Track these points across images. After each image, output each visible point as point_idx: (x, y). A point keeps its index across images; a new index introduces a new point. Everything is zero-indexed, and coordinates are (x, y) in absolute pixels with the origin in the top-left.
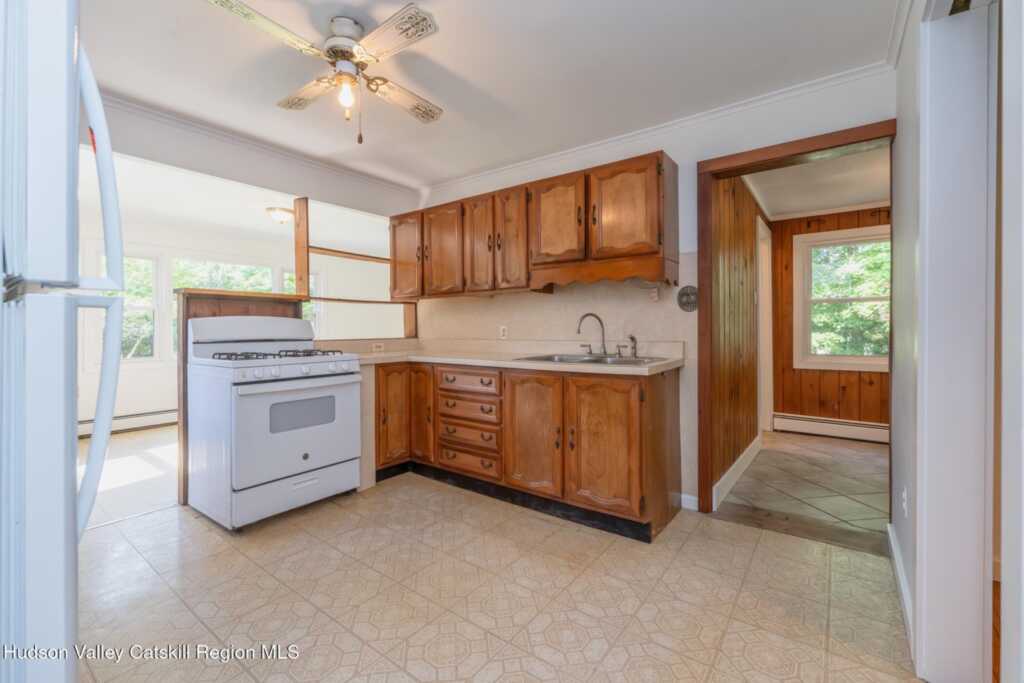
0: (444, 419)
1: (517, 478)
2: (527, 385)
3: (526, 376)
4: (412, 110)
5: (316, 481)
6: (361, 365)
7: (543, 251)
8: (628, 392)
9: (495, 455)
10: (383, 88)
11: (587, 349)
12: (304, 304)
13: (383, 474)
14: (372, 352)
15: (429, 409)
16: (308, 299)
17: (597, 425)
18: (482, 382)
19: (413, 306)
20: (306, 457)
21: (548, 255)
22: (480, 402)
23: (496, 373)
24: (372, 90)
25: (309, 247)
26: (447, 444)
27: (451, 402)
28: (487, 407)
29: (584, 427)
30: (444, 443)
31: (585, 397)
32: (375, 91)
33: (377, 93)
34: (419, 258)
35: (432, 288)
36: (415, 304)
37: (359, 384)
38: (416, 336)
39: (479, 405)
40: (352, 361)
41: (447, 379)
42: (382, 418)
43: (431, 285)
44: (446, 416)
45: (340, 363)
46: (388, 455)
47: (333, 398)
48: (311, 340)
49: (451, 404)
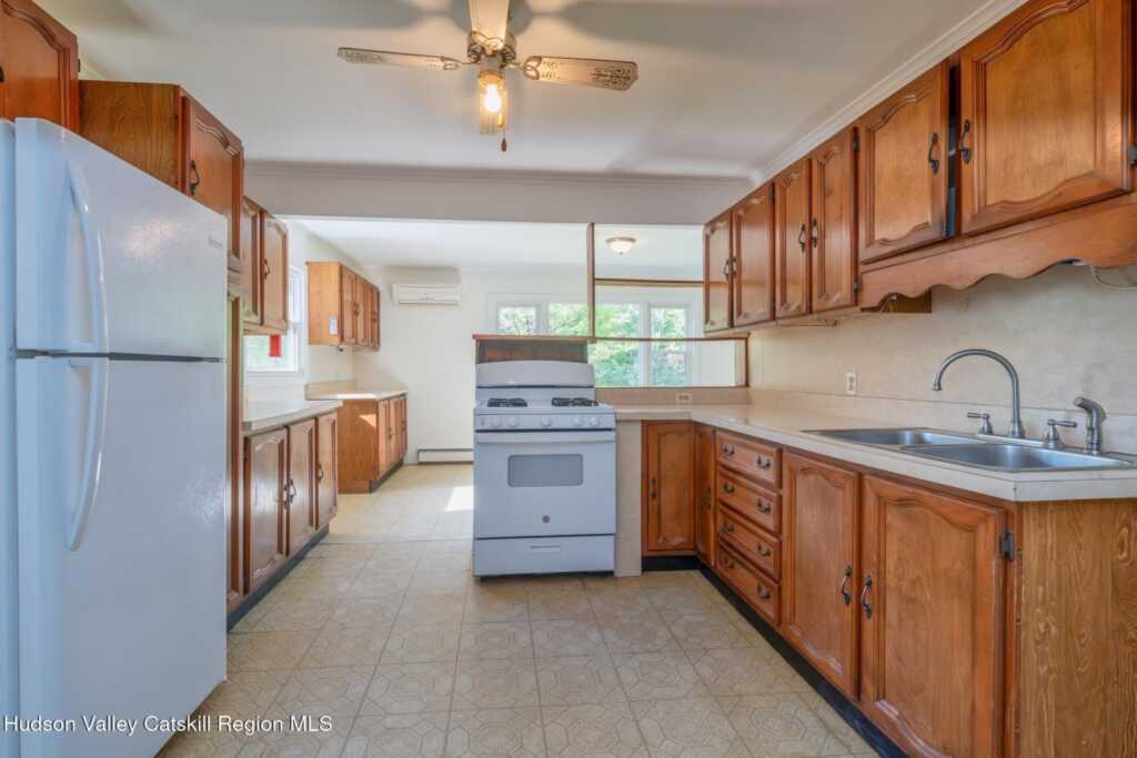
0: (725, 510)
1: (794, 633)
2: (811, 478)
3: (807, 462)
4: (596, 80)
5: (557, 550)
6: (617, 422)
7: (879, 235)
8: (971, 529)
9: (772, 582)
10: (543, 69)
11: (982, 423)
12: (590, 346)
13: (652, 563)
14: (675, 404)
15: (710, 490)
16: (594, 339)
17: (913, 582)
18: (759, 462)
20: (546, 519)
21: (885, 242)
22: (759, 494)
23: (774, 450)
24: (533, 78)
25: (594, 279)
26: (726, 546)
27: (730, 485)
28: (765, 503)
29: (891, 581)
30: (723, 544)
31: (893, 517)
32: (538, 77)
33: (541, 79)
34: (727, 275)
35: (741, 317)
36: (746, 339)
37: (614, 444)
38: (747, 384)
39: (757, 497)
40: (604, 415)
41: (726, 450)
42: (651, 491)
43: (739, 313)
44: (724, 504)
45: (587, 417)
46: (661, 541)
47: (580, 457)
48: (592, 387)
49: (729, 488)
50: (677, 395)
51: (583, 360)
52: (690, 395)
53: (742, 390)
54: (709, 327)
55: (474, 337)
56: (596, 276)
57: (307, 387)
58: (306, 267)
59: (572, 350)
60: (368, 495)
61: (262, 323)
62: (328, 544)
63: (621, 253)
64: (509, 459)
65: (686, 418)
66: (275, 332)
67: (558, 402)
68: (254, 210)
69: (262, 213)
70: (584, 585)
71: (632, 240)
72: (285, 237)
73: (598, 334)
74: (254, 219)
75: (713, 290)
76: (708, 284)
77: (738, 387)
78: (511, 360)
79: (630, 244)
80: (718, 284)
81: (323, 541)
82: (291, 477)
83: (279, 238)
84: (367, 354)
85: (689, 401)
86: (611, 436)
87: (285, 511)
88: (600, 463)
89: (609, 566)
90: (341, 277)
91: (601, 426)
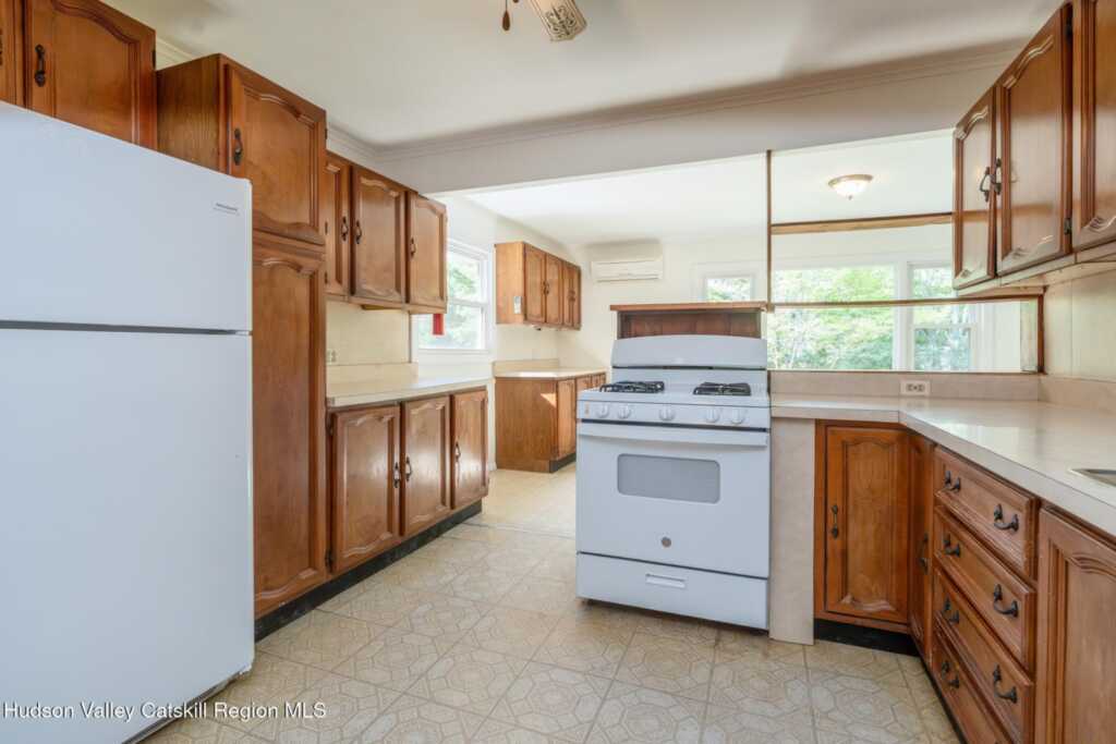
0: (947, 584)
5: (682, 585)
6: (773, 419)
12: (764, 315)
13: (828, 629)
14: (900, 397)
15: (926, 540)
16: (770, 307)
18: (1000, 516)
19: (1034, 304)
20: (666, 542)
22: (998, 577)
25: (770, 226)
26: (946, 646)
28: (1009, 597)
30: (944, 641)
34: (987, 193)
35: (1010, 256)
36: (1040, 298)
37: (766, 453)
38: (1041, 369)
39: (997, 582)
40: (754, 410)
41: (949, 481)
42: (830, 527)
43: (1008, 249)
44: (945, 572)
45: (728, 410)
46: (847, 600)
47: (716, 464)
48: (764, 369)
49: (954, 547)
50: (904, 384)
51: (756, 334)
52: (926, 384)
53: (1035, 377)
54: (962, 280)
55: (613, 308)
56: (773, 222)
57: (494, 364)
58: (495, 250)
59: (740, 321)
60: (546, 475)
61: (408, 301)
62: (479, 525)
63: (850, 197)
64: (619, 459)
65: (894, 420)
66: (438, 311)
67: (708, 389)
68: (395, 190)
69: (408, 194)
70: (718, 640)
71: (869, 178)
72: (442, 218)
73: (775, 299)
74: (397, 200)
75: (968, 227)
76: (960, 217)
77: (1024, 374)
78: (662, 334)
79: (863, 183)
80: (975, 214)
81: (470, 520)
82: (407, 455)
83: (436, 218)
84: (565, 332)
85: (926, 392)
86: (762, 438)
87: (396, 491)
88: (745, 476)
89: (760, 623)
90: (525, 256)
91: (744, 425)
